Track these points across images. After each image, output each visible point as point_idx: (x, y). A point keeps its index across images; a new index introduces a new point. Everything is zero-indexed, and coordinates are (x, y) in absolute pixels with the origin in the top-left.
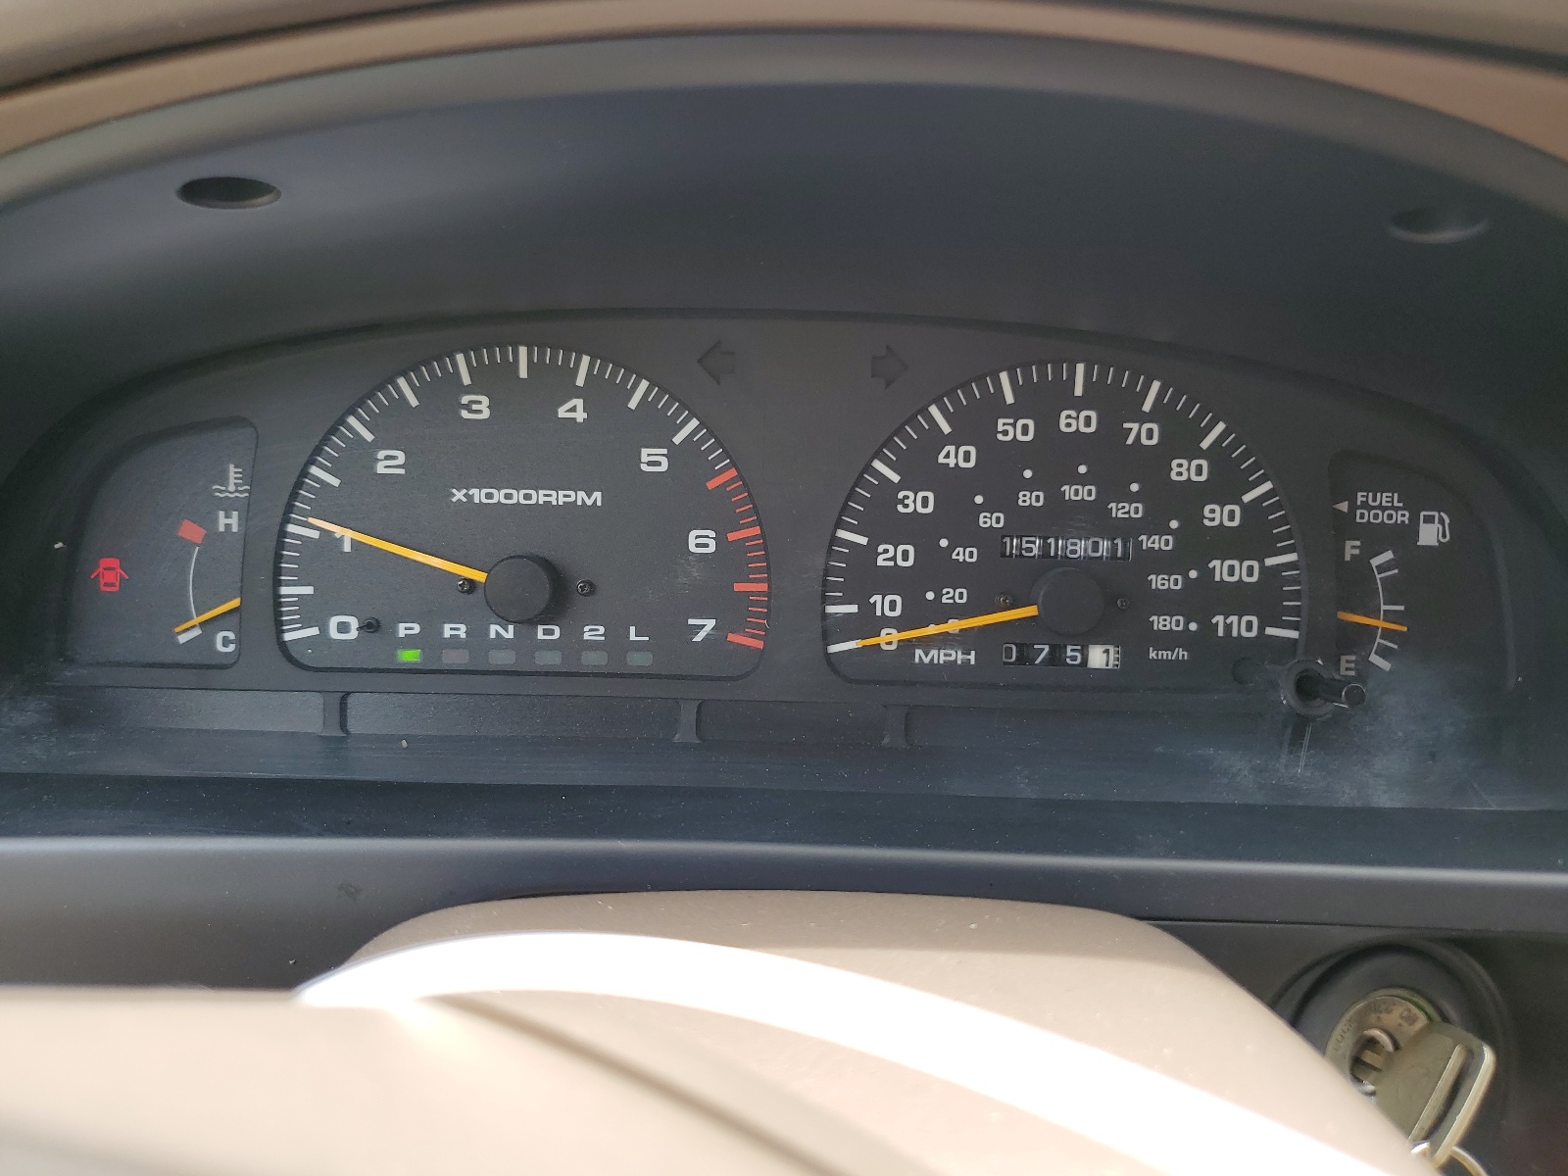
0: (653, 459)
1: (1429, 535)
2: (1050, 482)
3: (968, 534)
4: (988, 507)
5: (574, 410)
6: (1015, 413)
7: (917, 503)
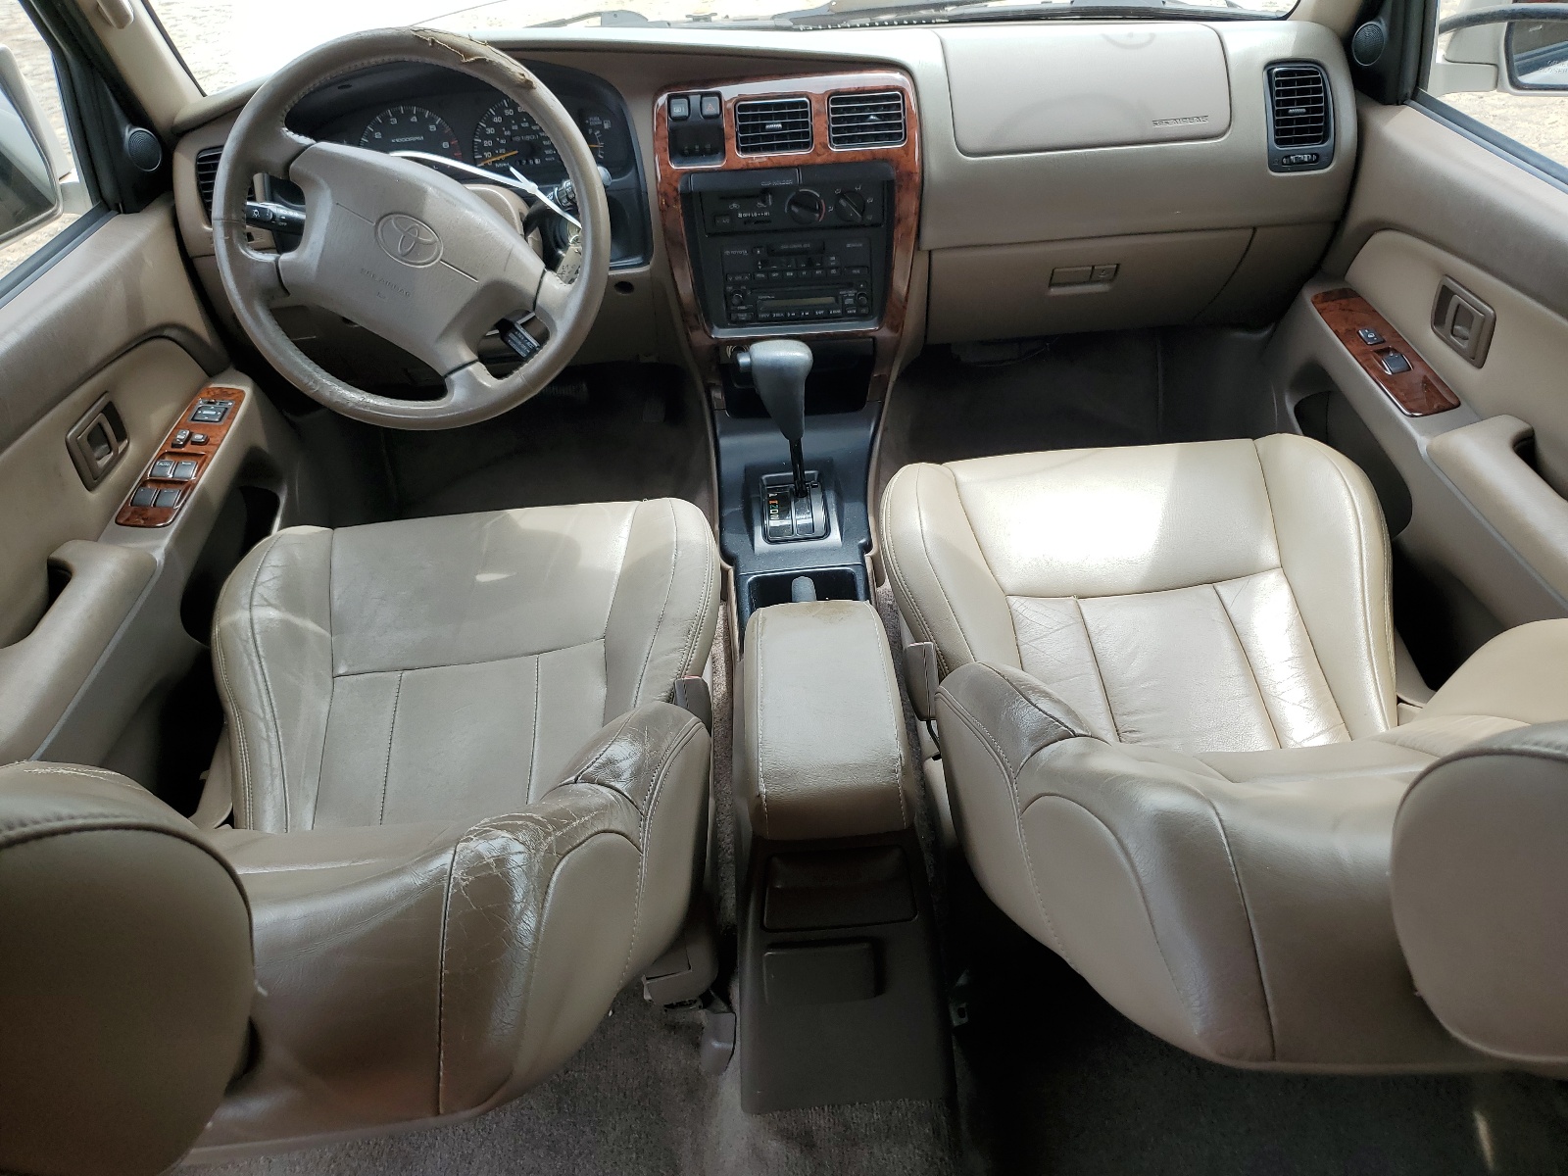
0: (433, 128)
1: (606, 126)
2: (518, 123)
3: (502, 136)
4: (506, 130)
5: (414, 119)
6: (508, 108)
7: (490, 131)
